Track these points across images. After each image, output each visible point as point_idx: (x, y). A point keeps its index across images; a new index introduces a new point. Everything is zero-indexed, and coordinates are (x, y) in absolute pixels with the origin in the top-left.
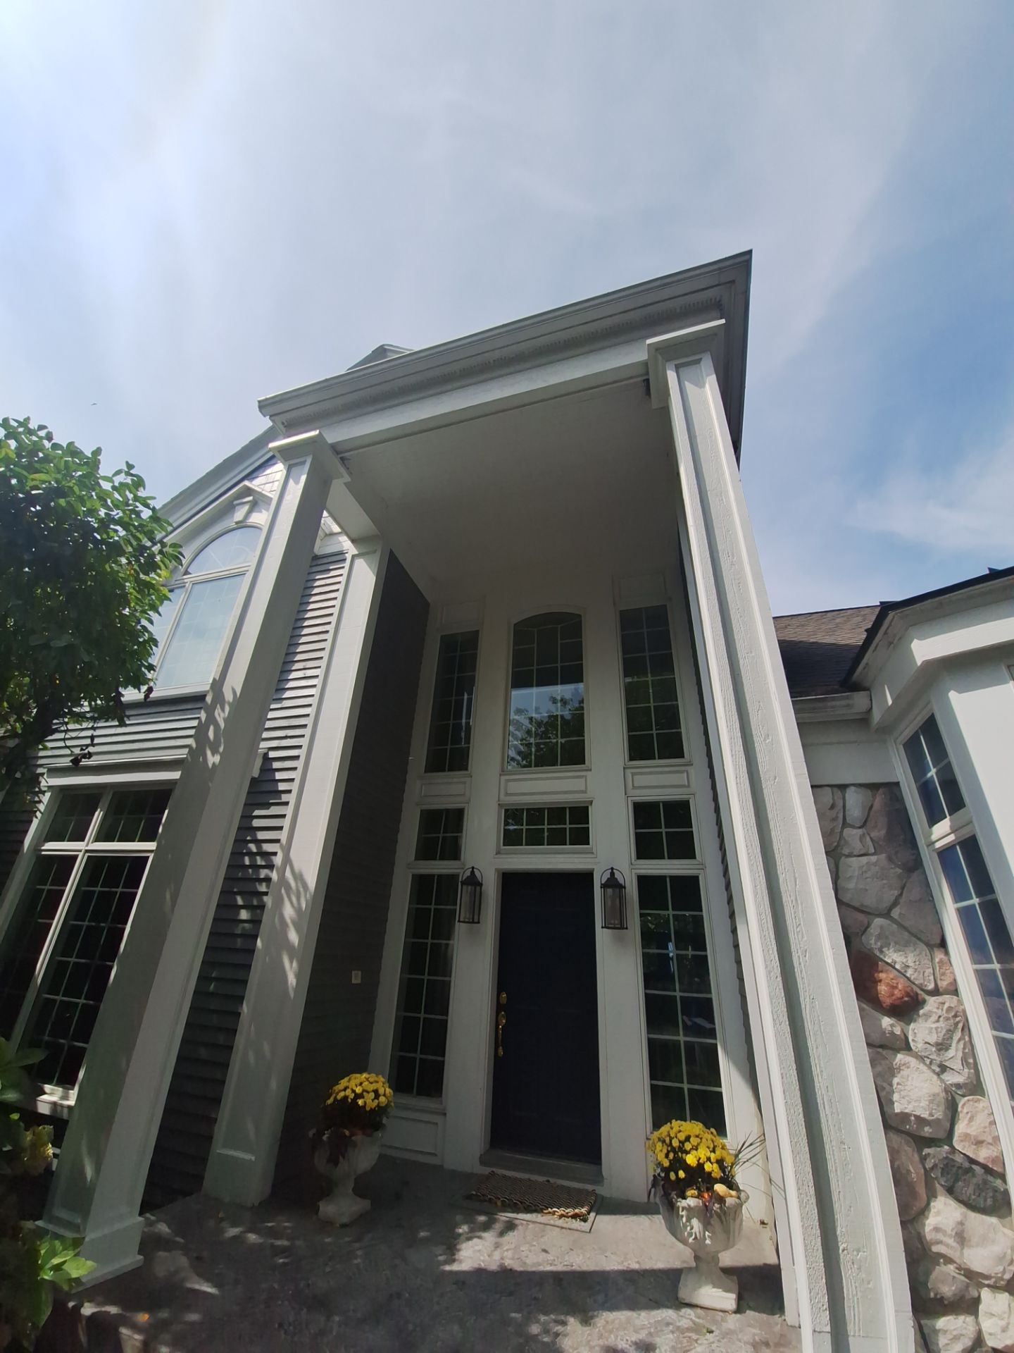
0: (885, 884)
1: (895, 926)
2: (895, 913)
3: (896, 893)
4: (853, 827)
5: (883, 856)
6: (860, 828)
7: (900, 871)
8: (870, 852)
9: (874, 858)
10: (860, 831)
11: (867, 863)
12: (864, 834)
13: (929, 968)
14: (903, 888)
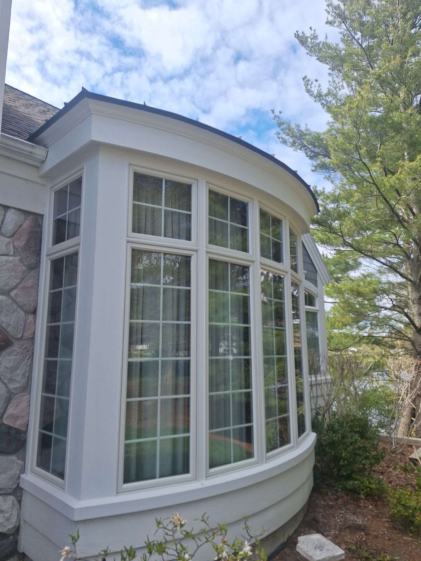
0: (13, 275)
1: (10, 301)
2: (13, 294)
3: (17, 281)
4: (4, 236)
5: (17, 258)
6: (8, 237)
7: (25, 268)
8: (10, 254)
9: (11, 258)
10: (8, 240)
11: (5, 261)
12: (10, 242)
13: (21, 326)
14: (23, 279)
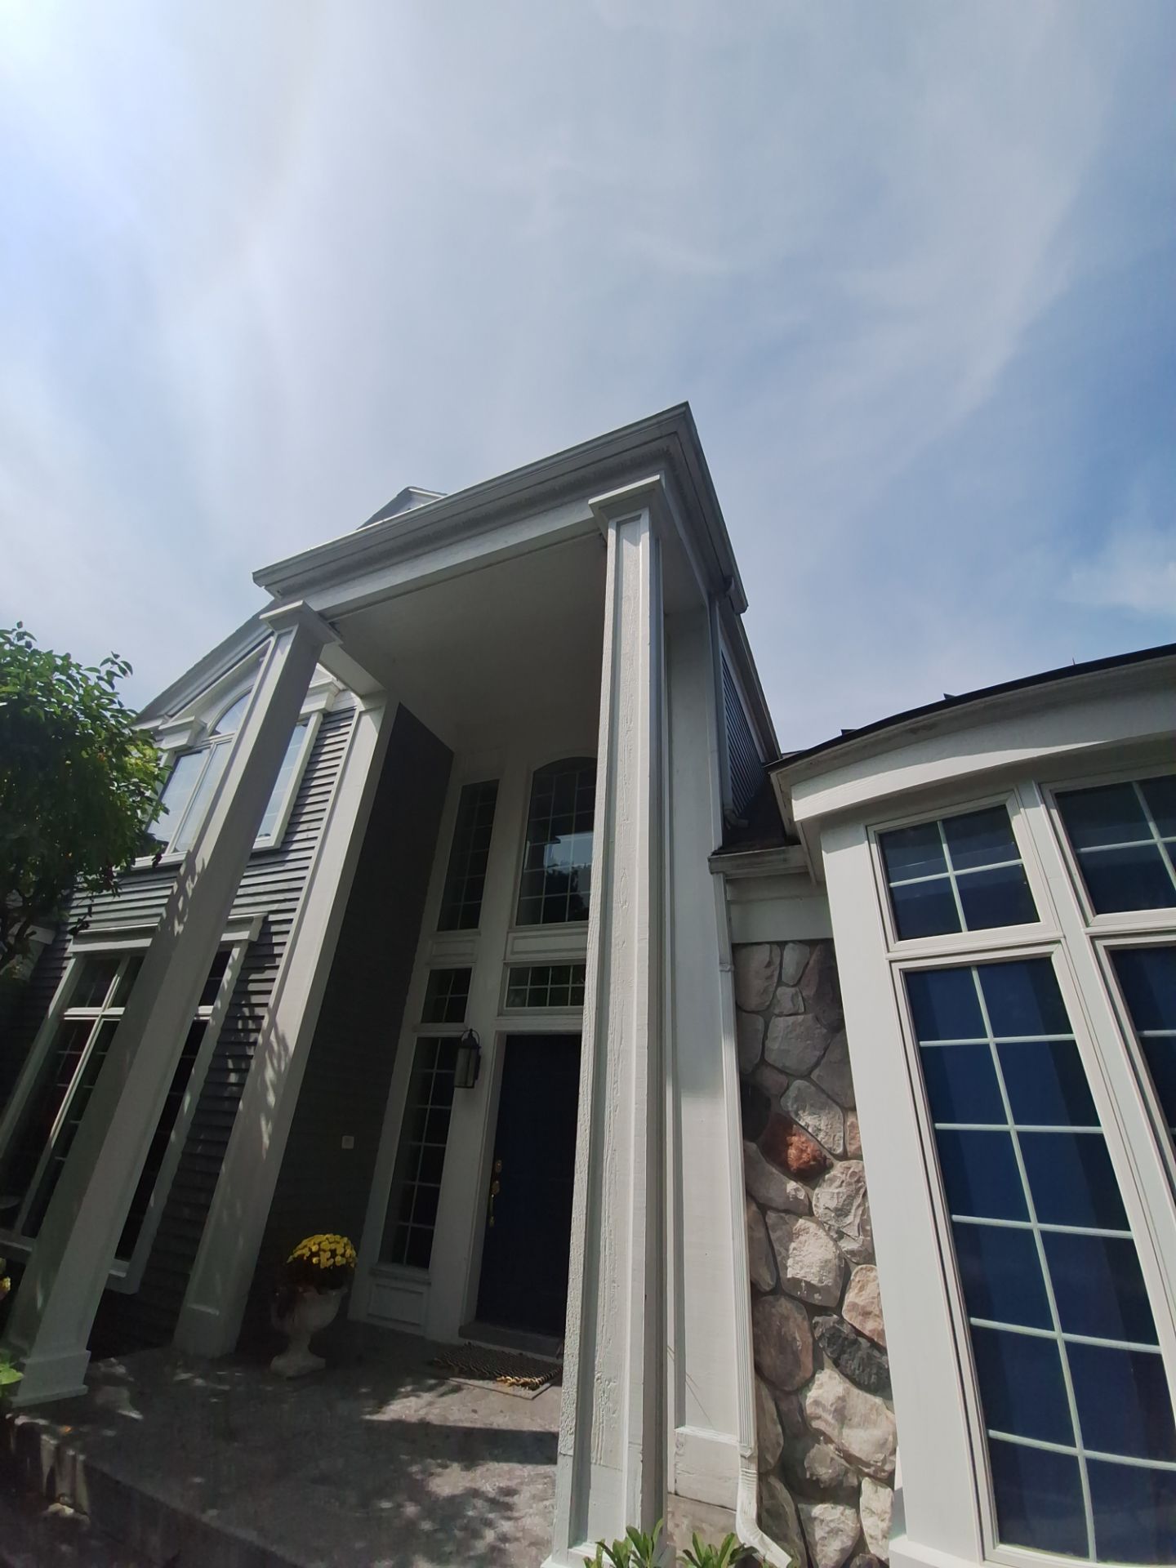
0: (808, 1044)
1: (813, 1088)
2: (814, 1076)
3: (818, 1053)
4: (788, 985)
5: (810, 1016)
6: (793, 986)
7: (825, 1031)
8: (800, 1011)
9: (800, 1018)
10: (793, 990)
11: (793, 1023)
12: (796, 994)
13: (839, 1132)
14: (826, 1050)
